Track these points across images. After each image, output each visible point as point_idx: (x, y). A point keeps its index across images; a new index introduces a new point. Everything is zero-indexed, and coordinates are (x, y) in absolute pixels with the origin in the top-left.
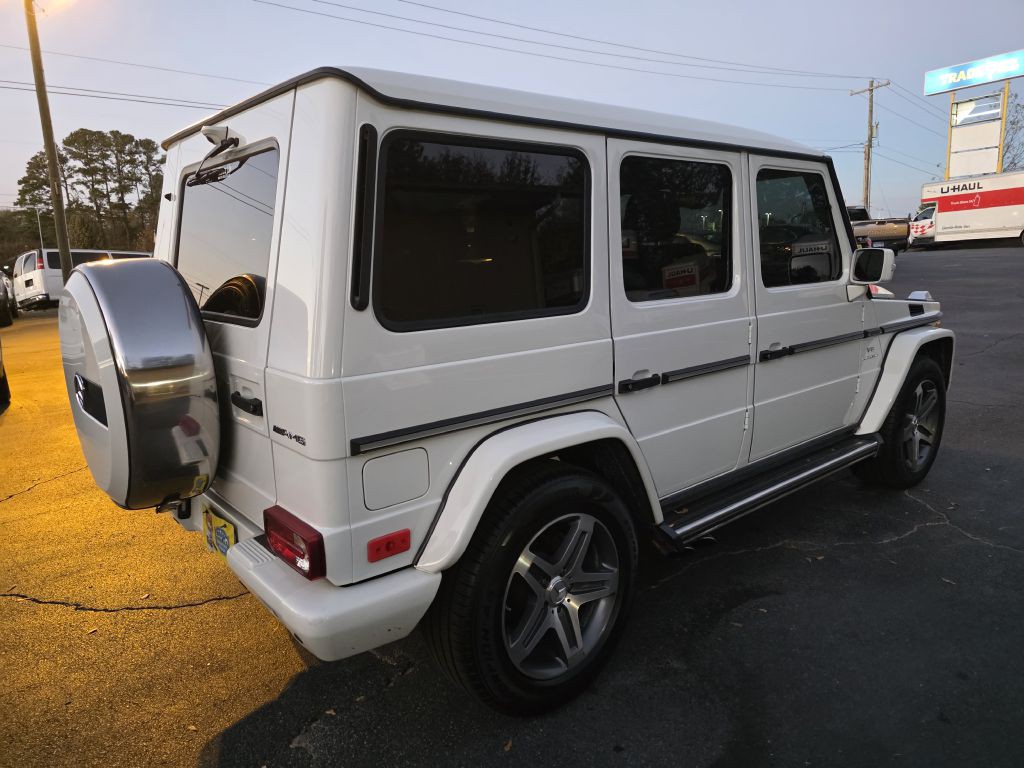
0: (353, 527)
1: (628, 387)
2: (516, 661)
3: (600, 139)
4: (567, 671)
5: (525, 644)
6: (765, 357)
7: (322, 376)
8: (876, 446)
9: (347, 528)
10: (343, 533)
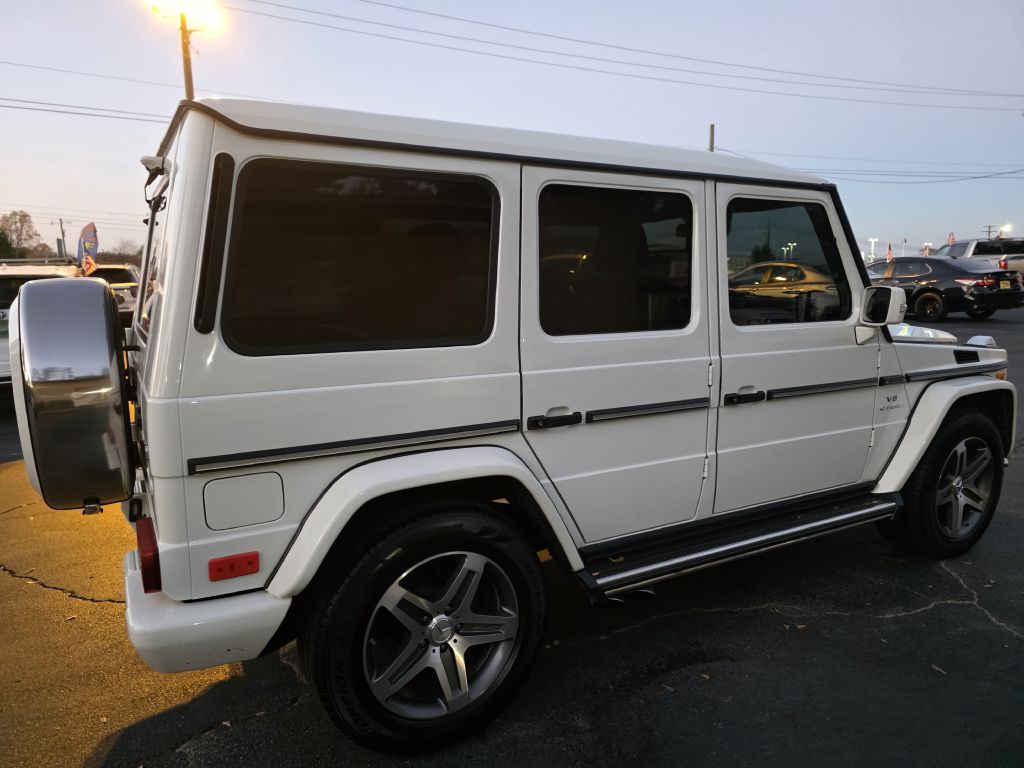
0: (191, 544)
1: (539, 424)
2: (381, 697)
3: (515, 168)
4: (446, 715)
5: (392, 680)
6: (732, 400)
7: (162, 395)
8: (892, 507)
9: (185, 545)
10: (180, 549)
